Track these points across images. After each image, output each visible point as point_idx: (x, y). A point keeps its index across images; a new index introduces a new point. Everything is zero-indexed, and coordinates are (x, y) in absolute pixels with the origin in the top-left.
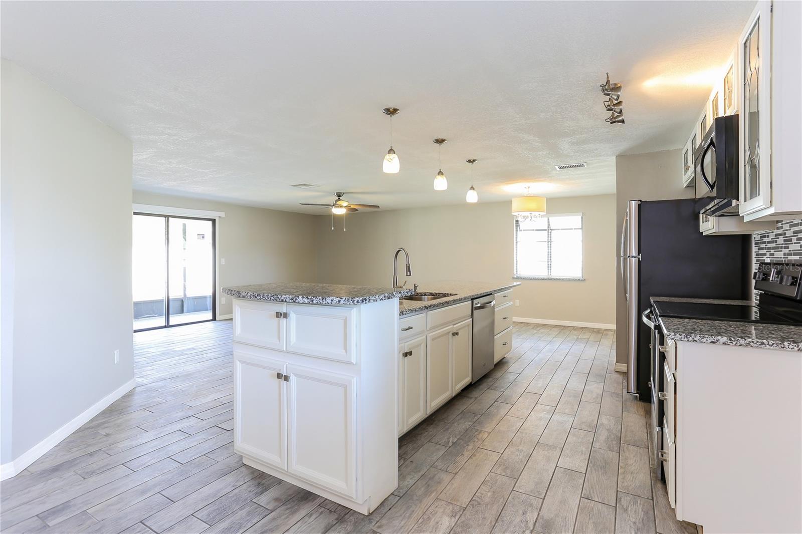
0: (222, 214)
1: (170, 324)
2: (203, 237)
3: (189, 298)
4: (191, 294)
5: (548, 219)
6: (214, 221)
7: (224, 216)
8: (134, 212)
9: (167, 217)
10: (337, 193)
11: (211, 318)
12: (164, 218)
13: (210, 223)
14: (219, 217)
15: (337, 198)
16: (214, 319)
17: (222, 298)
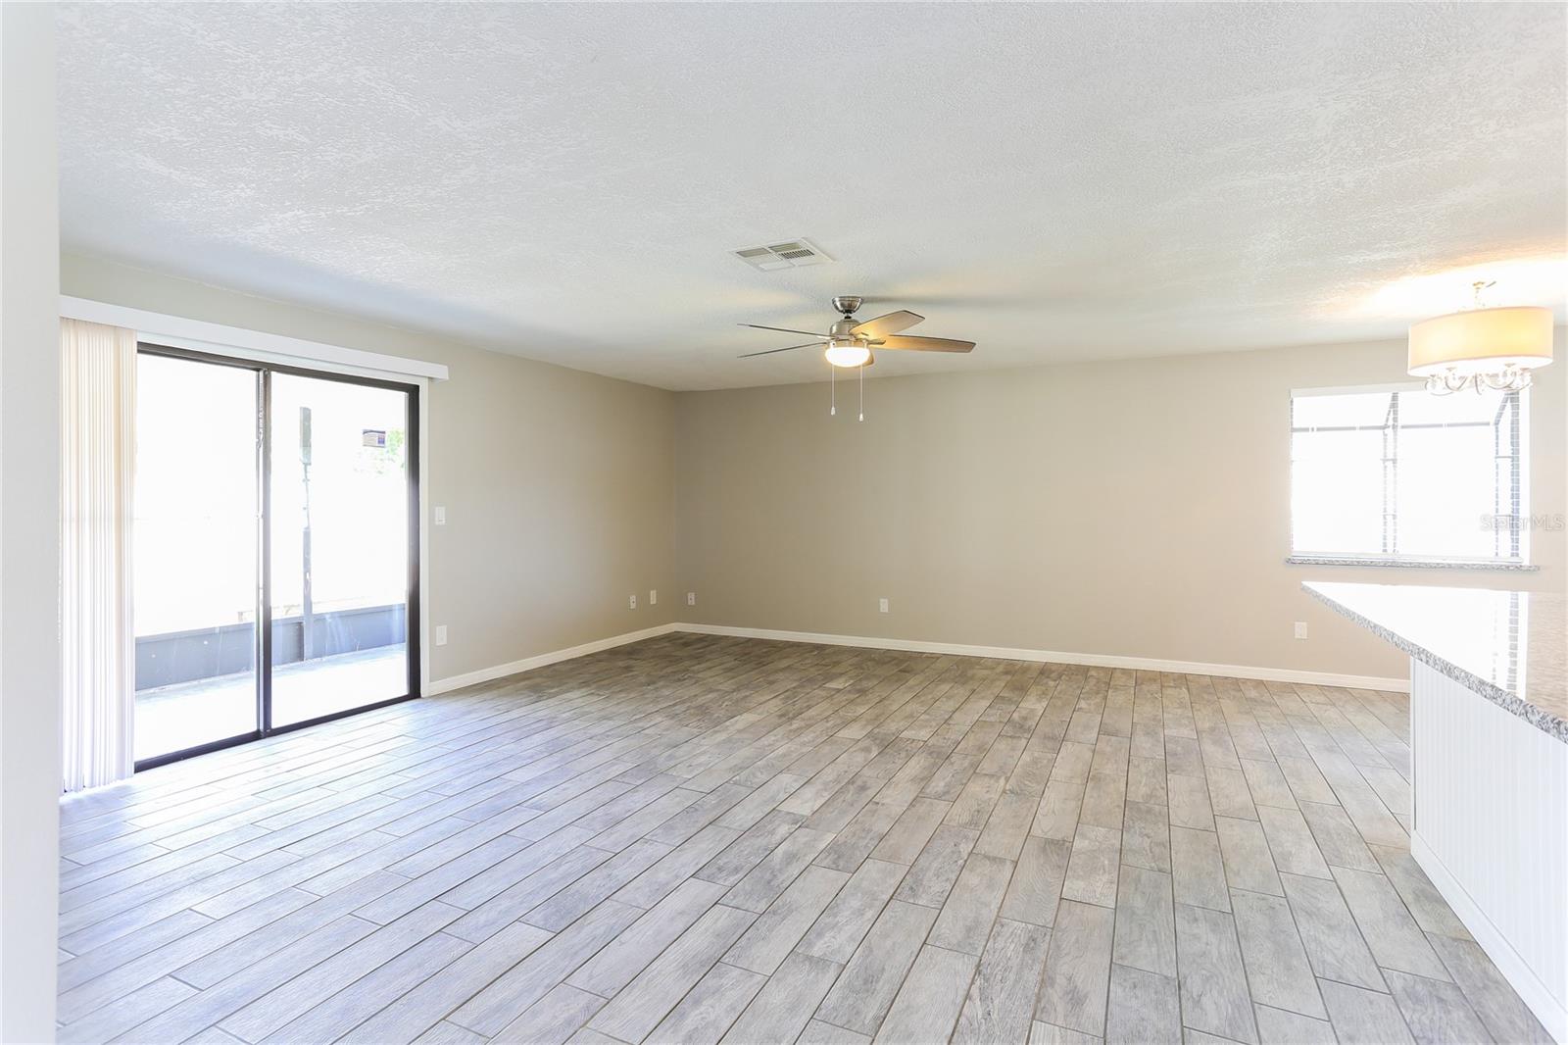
0: (441, 372)
1: (274, 725)
2: (382, 441)
3: (320, 618)
4: (326, 603)
5: (1395, 397)
6: (413, 392)
7: (446, 377)
8: (139, 344)
9: (264, 369)
10: (842, 299)
11: (404, 691)
12: (255, 373)
13: (402, 397)
14: (430, 378)
15: (842, 316)
16: (414, 692)
17: (438, 628)
